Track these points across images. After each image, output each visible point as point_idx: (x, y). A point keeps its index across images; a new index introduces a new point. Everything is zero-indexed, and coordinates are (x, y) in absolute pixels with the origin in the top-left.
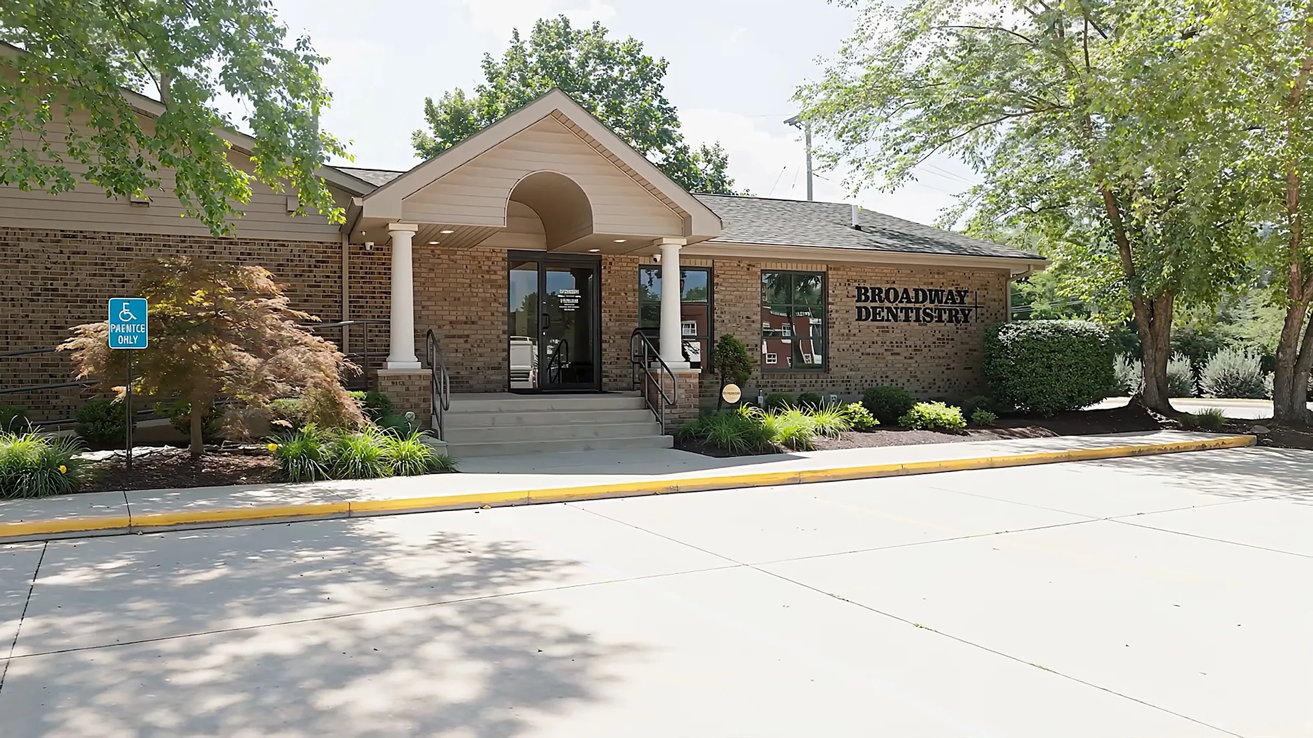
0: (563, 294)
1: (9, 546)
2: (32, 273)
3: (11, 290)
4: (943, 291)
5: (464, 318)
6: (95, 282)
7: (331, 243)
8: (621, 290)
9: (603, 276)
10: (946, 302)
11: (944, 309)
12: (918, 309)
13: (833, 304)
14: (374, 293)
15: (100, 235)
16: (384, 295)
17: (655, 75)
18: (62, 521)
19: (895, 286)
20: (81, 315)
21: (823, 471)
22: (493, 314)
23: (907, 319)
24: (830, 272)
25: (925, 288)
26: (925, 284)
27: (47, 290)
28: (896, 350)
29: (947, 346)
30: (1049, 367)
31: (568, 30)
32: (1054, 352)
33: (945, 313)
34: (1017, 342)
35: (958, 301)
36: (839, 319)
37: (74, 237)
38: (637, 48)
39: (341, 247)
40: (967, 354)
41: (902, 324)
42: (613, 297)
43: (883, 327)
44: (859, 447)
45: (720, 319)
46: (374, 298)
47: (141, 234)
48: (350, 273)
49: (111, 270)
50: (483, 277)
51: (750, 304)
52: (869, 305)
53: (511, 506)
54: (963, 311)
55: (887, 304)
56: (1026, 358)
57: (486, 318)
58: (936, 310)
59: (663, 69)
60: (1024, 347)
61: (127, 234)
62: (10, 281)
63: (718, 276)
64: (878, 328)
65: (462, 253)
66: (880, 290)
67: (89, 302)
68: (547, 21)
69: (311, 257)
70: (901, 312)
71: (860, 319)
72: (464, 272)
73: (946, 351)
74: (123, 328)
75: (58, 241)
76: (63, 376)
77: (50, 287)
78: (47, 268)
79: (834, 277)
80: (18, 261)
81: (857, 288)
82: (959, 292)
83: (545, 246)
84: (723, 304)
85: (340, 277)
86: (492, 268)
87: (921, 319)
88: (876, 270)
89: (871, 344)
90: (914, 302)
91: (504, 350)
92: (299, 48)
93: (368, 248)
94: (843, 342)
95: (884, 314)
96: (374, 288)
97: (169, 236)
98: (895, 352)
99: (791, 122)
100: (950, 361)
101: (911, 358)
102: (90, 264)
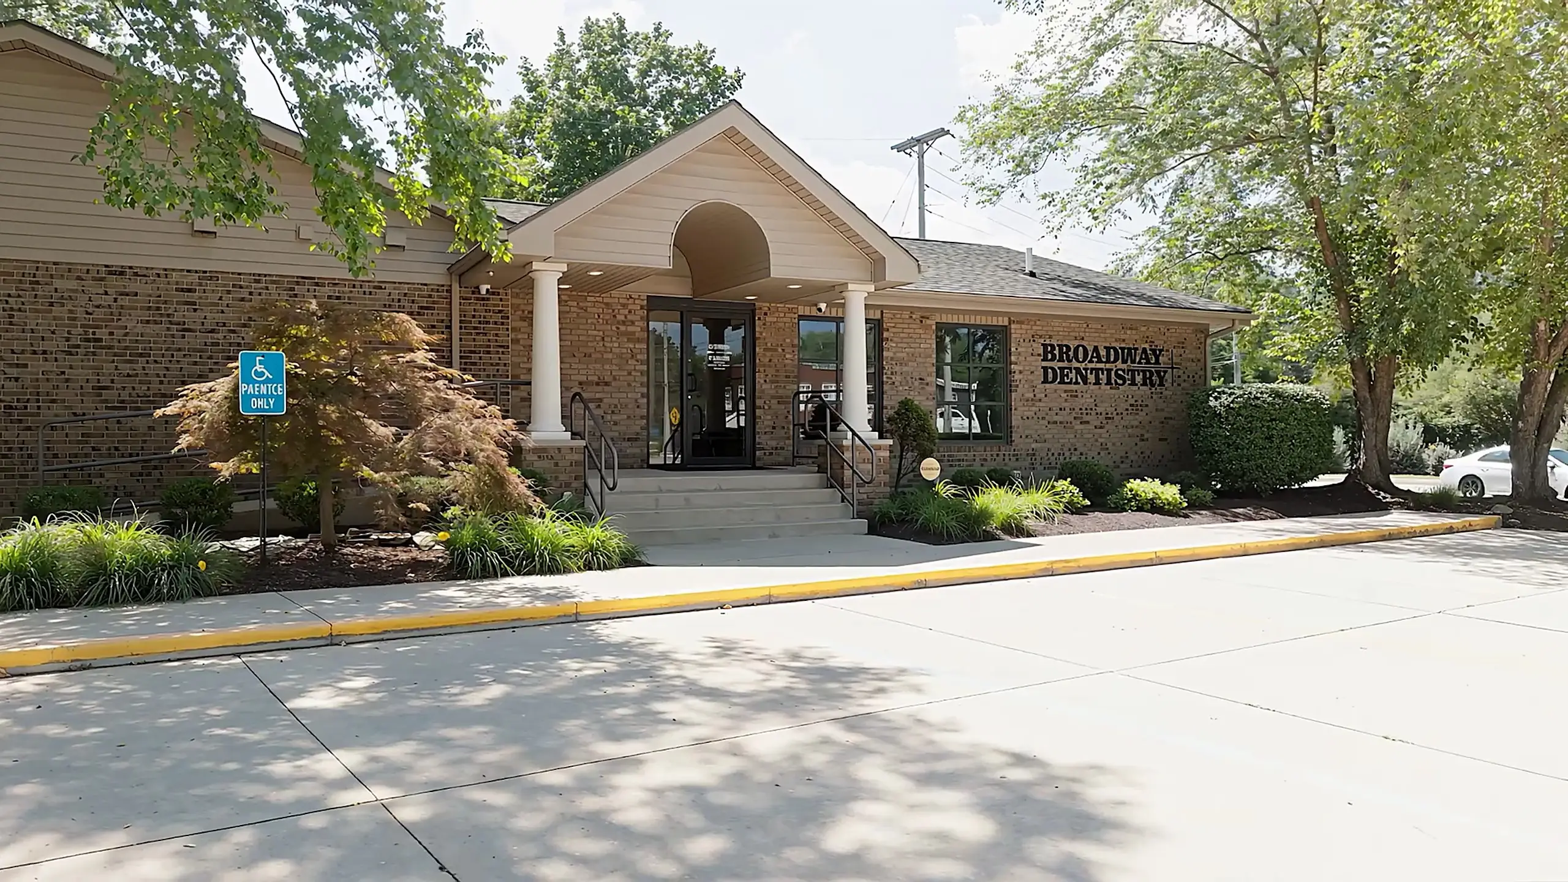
0: (712, 350)
1: (200, 662)
2: (69, 319)
3: (43, 340)
4: (1136, 349)
5: (595, 379)
6: (148, 331)
7: (438, 285)
8: (778, 345)
9: (757, 329)
10: (1140, 363)
11: (1138, 370)
12: (1109, 371)
13: (1016, 364)
14: (489, 346)
15: (155, 272)
16: (501, 350)
17: (728, 88)
18: (250, 629)
19: (1084, 343)
20: (130, 372)
21: (1075, 560)
22: (630, 374)
23: (1097, 382)
24: (1013, 326)
25: (1117, 345)
26: (1116, 341)
27: (88, 340)
28: (1086, 418)
29: (1140, 413)
30: (1270, 438)
31: (624, 31)
32: (1275, 420)
33: (1139, 375)
34: (1232, 408)
35: (1153, 362)
36: (1023, 382)
37: (122, 273)
38: (708, 56)
39: (449, 291)
40: (1162, 423)
41: (1092, 387)
42: (768, 354)
43: (1072, 391)
44: (1082, 532)
45: (890, 381)
46: (488, 352)
47: (205, 272)
48: (461, 322)
49: (168, 315)
50: (618, 328)
51: (924, 363)
52: (1056, 365)
53: (753, 605)
54: (1158, 372)
55: (1075, 364)
56: (1244, 428)
57: (621, 378)
58: (1128, 370)
59: (738, 81)
60: (1240, 415)
61: (188, 271)
62: (41, 328)
63: (888, 330)
64: (1066, 391)
65: (592, 299)
66: (1068, 348)
67: (141, 355)
68: (598, 20)
69: (413, 301)
70: (1091, 373)
71: (1045, 381)
72: (595, 321)
73: (1140, 419)
74: (257, 389)
75: (102, 279)
76: (109, 449)
77: (91, 336)
78: (87, 313)
79: (1017, 331)
80: (51, 304)
81: (1043, 345)
82: (1154, 351)
83: (690, 292)
84: (894, 363)
85: (449, 327)
86: (629, 317)
87: (1113, 382)
88: (1064, 324)
89: (1058, 411)
90: (1105, 362)
91: (642, 418)
92: (468, 44)
93: (484, 292)
94: (1027, 409)
95: (1073, 375)
96: (489, 340)
97: (239, 274)
98: (1084, 420)
99: (900, 148)
100: (1143, 432)
101: (1101, 428)
102: (142, 308)
